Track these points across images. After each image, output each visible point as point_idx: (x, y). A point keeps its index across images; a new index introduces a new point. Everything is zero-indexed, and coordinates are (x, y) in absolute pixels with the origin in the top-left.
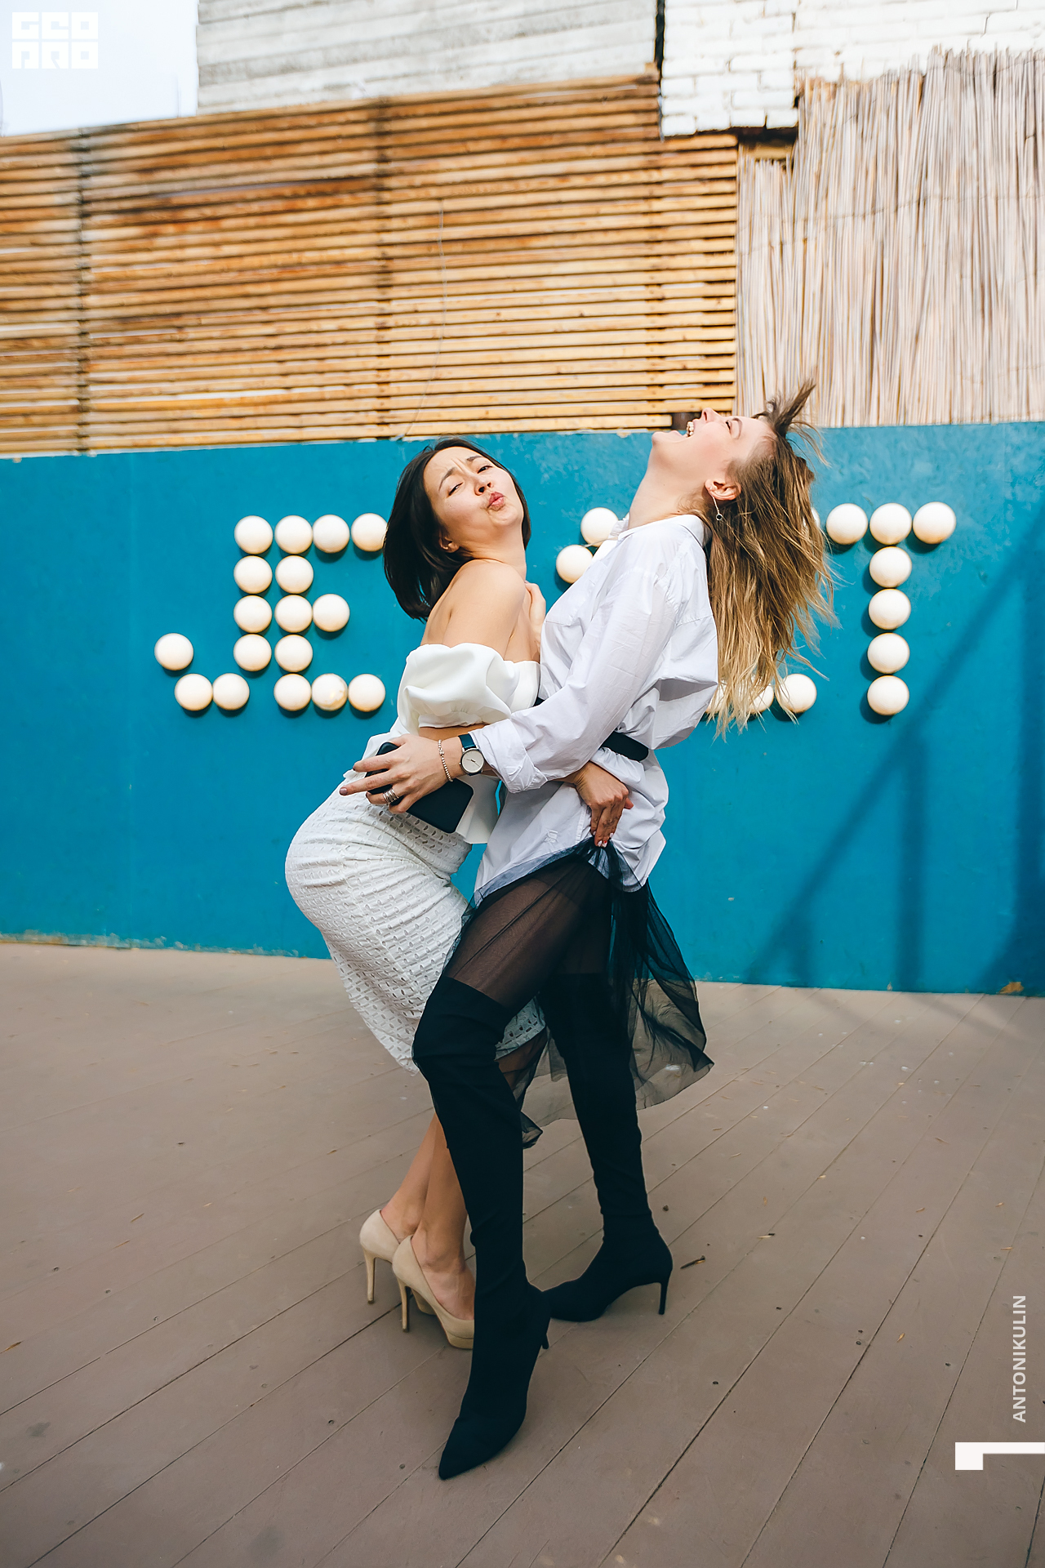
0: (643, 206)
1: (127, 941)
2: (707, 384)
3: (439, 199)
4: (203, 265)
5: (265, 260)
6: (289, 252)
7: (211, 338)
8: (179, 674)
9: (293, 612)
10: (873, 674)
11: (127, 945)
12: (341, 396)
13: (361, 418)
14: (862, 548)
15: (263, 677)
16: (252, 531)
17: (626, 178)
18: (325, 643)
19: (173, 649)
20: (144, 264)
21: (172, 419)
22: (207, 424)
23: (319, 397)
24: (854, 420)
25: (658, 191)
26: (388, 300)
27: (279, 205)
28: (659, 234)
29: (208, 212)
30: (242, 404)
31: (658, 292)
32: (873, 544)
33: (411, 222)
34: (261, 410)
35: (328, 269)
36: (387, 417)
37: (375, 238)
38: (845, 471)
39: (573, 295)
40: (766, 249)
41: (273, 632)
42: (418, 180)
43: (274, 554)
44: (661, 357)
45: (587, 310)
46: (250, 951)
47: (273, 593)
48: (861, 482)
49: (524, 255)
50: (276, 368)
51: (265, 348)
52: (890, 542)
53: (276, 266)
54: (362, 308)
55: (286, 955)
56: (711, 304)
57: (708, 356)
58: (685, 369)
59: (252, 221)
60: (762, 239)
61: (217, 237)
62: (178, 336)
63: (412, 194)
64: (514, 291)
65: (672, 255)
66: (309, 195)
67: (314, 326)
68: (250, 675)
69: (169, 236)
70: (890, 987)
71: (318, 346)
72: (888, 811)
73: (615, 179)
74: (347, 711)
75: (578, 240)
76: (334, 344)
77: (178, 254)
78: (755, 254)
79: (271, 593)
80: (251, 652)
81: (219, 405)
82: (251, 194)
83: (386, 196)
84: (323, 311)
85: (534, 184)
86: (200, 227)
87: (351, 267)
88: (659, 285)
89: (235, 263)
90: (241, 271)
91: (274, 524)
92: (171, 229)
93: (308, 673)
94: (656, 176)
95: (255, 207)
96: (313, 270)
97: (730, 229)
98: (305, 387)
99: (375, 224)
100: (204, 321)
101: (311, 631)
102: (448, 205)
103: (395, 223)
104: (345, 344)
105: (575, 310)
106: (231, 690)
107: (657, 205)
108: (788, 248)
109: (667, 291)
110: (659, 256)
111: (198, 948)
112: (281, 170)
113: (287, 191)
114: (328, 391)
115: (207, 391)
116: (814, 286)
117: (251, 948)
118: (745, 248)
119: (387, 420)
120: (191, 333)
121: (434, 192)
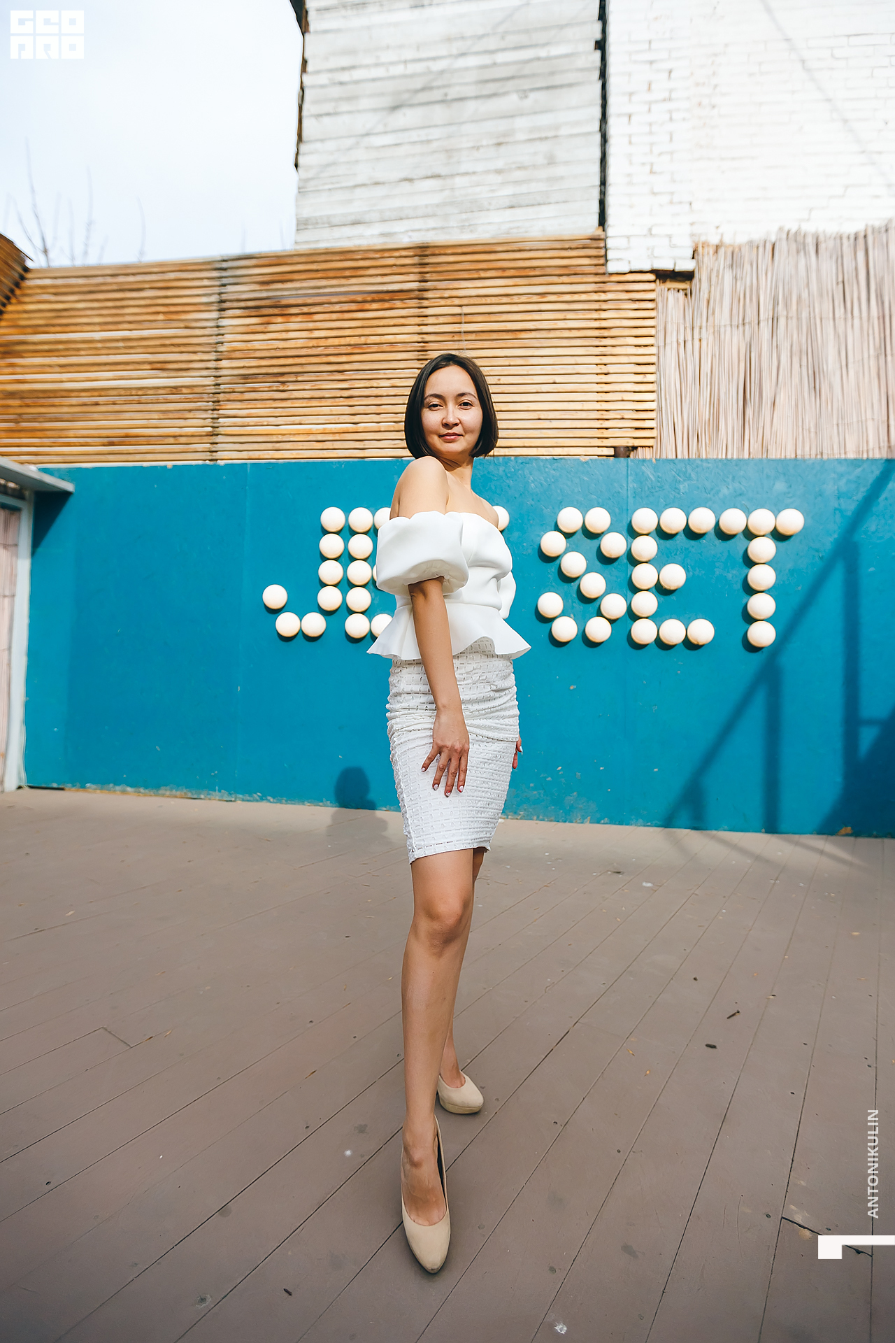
0: (595, 315)
1: (233, 796)
2: (636, 429)
3: (460, 306)
4: (300, 343)
5: (343, 341)
6: (361, 336)
7: (303, 390)
8: (277, 612)
9: (359, 572)
10: (750, 620)
11: (233, 799)
12: (392, 429)
14: (742, 536)
15: (335, 615)
16: (332, 517)
17: (584, 297)
19: (275, 595)
20: (260, 342)
21: (277, 442)
22: (300, 446)
24: (733, 454)
25: (604, 306)
27: (353, 306)
28: (605, 333)
29: (305, 309)
30: (324, 433)
31: (604, 369)
32: (749, 535)
33: (441, 320)
34: (337, 437)
35: (385, 348)
37: (417, 329)
38: (730, 487)
39: (549, 369)
40: (675, 345)
41: (346, 585)
42: (447, 294)
43: (347, 532)
44: (606, 411)
45: (558, 379)
46: (321, 804)
47: (347, 558)
48: (740, 495)
49: (517, 343)
50: (347, 410)
51: (339, 397)
52: (762, 534)
53: (348, 345)
56: (639, 378)
57: (636, 411)
58: (623, 418)
59: (334, 316)
60: (672, 338)
61: (311, 325)
62: (281, 388)
63: (443, 302)
64: (510, 366)
65: (612, 346)
66: (373, 301)
67: (374, 383)
68: (326, 613)
69: (278, 324)
70: (763, 830)
71: (376, 396)
72: (757, 712)
73: (576, 297)
75: (552, 334)
77: (284, 335)
78: (668, 347)
79: (342, 559)
80: (329, 597)
81: (308, 433)
82: (334, 299)
83: (425, 303)
84: (381, 374)
85: (523, 299)
86: (299, 319)
87: (400, 347)
88: (605, 365)
89: (322, 342)
90: (326, 347)
91: (347, 513)
92: (280, 319)
93: (368, 613)
94: (603, 297)
95: (337, 307)
96: (375, 348)
97: (652, 331)
98: (367, 422)
99: (418, 320)
100: (299, 379)
102: (466, 310)
103: (431, 320)
105: (551, 379)
106: (314, 624)
107: (604, 315)
108: (689, 345)
109: (610, 369)
110: (604, 346)
111: (284, 801)
112: (355, 285)
113: (359, 298)
114: (383, 426)
115: (300, 424)
116: (706, 368)
117: (322, 802)
118: (661, 344)
120: (291, 387)
121: (457, 302)
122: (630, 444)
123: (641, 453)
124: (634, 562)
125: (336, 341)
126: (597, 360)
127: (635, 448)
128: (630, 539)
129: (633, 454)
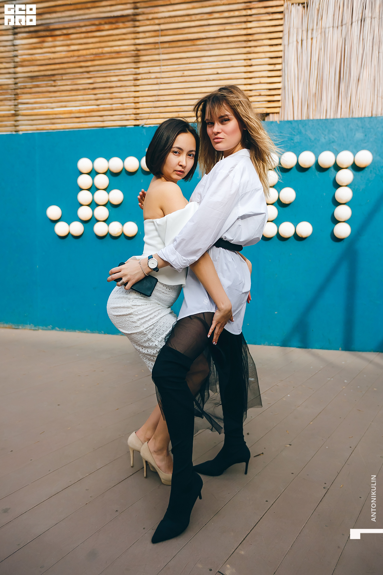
0: (244, 26)
1: (37, 327)
2: (269, 101)
3: (159, 24)
4: (63, 54)
5: (88, 52)
6: (98, 48)
7: (67, 85)
8: (56, 222)
9: (101, 197)
10: (336, 221)
11: (37, 329)
12: (119, 108)
13: (127, 117)
14: (332, 169)
15: (89, 223)
16: (84, 164)
17: (236, 13)
18: (114, 209)
19: (54, 212)
20: (40, 54)
21: (52, 118)
22: (66, 120)
23: (110, 108)
24: (331, 115)
25: (250, 19)
26: (138, 68)
27: (93, 28)
28: (250, 38)
29: (64, 32)
30: (80, 112)
31: (249, 63)
32: (337, 168)
33: (147, 34)
34: (87, 114)
35: (114, 55)
36: (138, 117)
37: (133, 42)
38: (327, 137)
39: (214, 65)
40: (295, 43)
41: (93, 205)
42: (150, 16)
43: (93, 173)
44: (251, 90)
45: (220, 71)
46: (85, 331)
47: (93, 189)
48: (333, 142)
49: (194, 48)
50: (93, 97)
51: (89, 89)
52: (345, 167)
53: (92, 54)
54: (128, 71)
55: (99, 333)
56: (272, 67)
57: (270, 89)
58: (260, 95)
59: (83, 35)
60: (293, 39)
61: (69, 42)
62: (54, 84)
63: (148, 22)
64: (190, 63)
65: (256, 46)
66: (105, 24)
67: (108, 79)
68: (84, 222)
69: (49, 41)
70: (340, 349)
71: (110, 87)
72: (341, 278)
73: (231, 14)
74: (123, 236)
75: (217, 41)
76: (117, 87)
77: (53, 50)
78: (290, 45)
79: (92, 189)
80: (84, 213)
81: (71, 112)
82: (82, 24)
83: (137, 24)
84: (112, 73)
85: (198, 17)
86: (61, 38)
87: (123, 54)
88: (250, 59)
89: (76, 53)
90: (79, 56)
91: (93, 161)
92: (50, 39)
93: (107, 221)
94: (249, 12)
95: (84, 29)
96: (108, 56)
97: (280, 35)
98: (105, 104)
99: (133, 36)
100: (64, 78)
101: (108, 205)
102: (163, 27)
103: (141, 35)
104: (121, 86)
105: (215, 71)
106: (77, 228)
107: (249, 25)
108: (304, 42)
109: (253, 62)
110: (250, 47)
111: (65, 330)
112: (94, 13)
113: (96, 22)
114: (114, 106)
115: (66, 107)
116: (315, 58)
117: (85, 330)
118: (286, 43)
119: (138, 118)
120: (59, 83)
121: (157, 22)
122: (265, 112)
123: (271, 118)
125: (84, 52)
126: (244, 57)
127: (267, 114)
129: (266, 119)
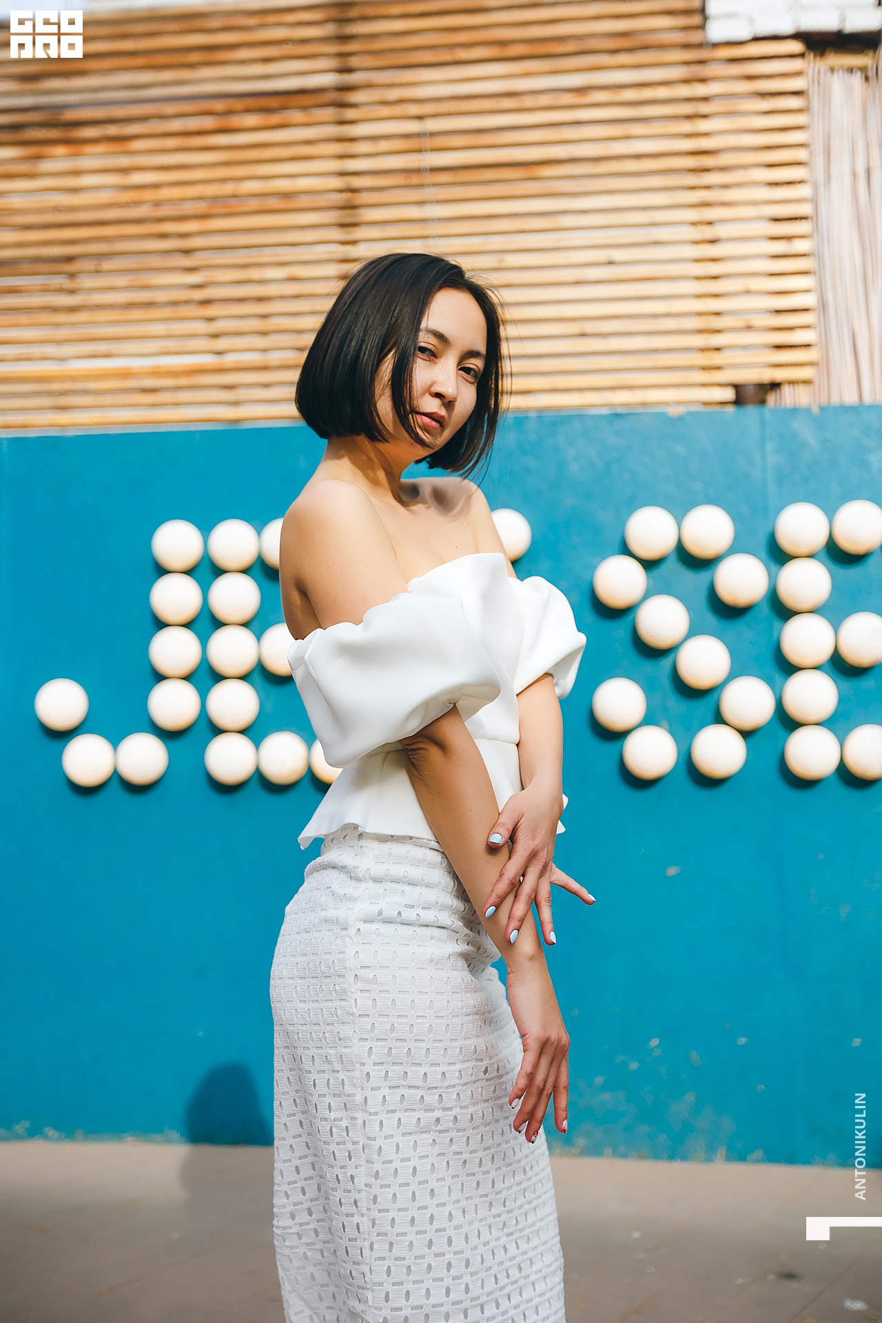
0: (686, 127)
2: (779, 347)
3: (420, 118)
4: (106, 197)
5: (189, 191)
6: (223, 180)
7: (113, 289)
8: (65, 735)
9: (233, 649)
15: (186, 739)
16: (175, 540)
17: (663, 93)
18: (275, 691)
19: (61, 701)
22: (108, 399)
23: (262, 364)
25: (704, 108)
26: (353, 243)
27: (208, 122)
28: (708, 161)
29: (112, 130)
30: (156, 373)
31: (709, 233)
33: (384, 146)
34: (183, 381)
35: (274, 203)
37: (335, 165)
39: (599, 237)
40: (848, 178)
41: (204, 676)
42: (393, 94)
43: (205, 570)
44: (717, 314)
45: (617, 255)
46: (159, 1137)
49: (532, 187)
50: (201, 327)
51: (187, 302)
53: (201, 198)
54: (319, 251)
55: (213, 1142)
56: (780, 247)
57: (778, 312)
58: (749, 328)
59: (171, 143)
60: (841, 166)
61: (124, 161)
62: (69, 286)
63: (385, 111)
64: (521, 232)
65: (725, 187)
66: (248, 110)
67: (255, 274)
68: (168, 735)
69: (57, 160)
71: (260, 299)
73: (647, 94)
75: (603, 168)
76: (282, 297)
77: (72, 182)
78: (834, 185)
79: (198, 624)
80: (173, 703)
81: (126, 374)
82: (170, 109)
83: (350, 114)
84: (267, 255)
85: (544, 100)
86: (100, 148)
87: (304, 201)
88: (710, 223)
89: (148, 195)
90: (158, 204)
91: (205, 530)
92: (61, 150)
93: (250, 731)
94: (700, 90)
95: (176, 125)
96: (252, 204)
97: (801, 154)
99: (336, 148)
100: (105, 267)
101: (258, 675)
102: (432, 125)
103: (363, 147)
104: (297, 297)
105: (602, 255)
106: (143, 758)
107: (703, 126)
108: (877, 176)
109: (720, 231)
110: (707, 187)
111: (80, 1134)
112: (210, 80)
113: (219, 106)
115: (108, 356)
117: (161, 1132)
118: (820, 177)
120: (88, 282)
121: (414, 109)
122: (766, 379)
123: (788, 396)
124: (784, 612)
125: (176, 192)
126: (693, 215)
127: (775, 386)
128: (774, 567)
129: (771, 399)
